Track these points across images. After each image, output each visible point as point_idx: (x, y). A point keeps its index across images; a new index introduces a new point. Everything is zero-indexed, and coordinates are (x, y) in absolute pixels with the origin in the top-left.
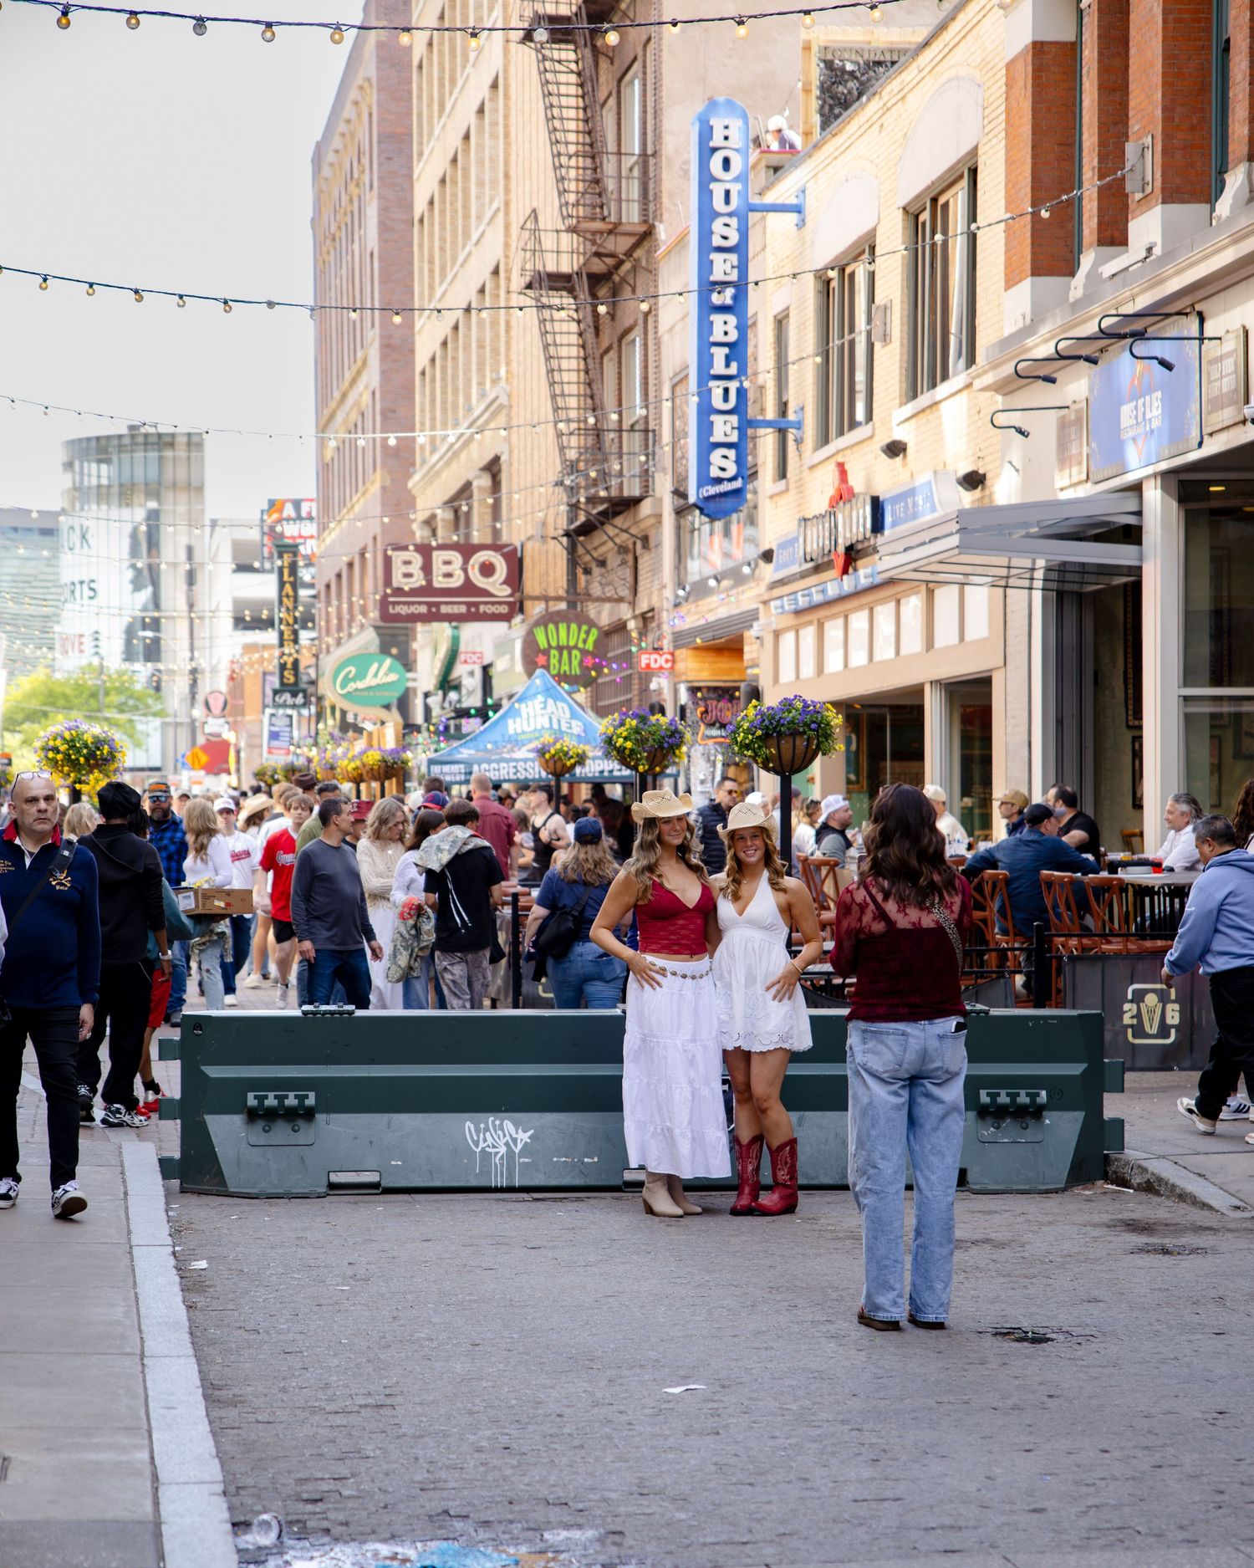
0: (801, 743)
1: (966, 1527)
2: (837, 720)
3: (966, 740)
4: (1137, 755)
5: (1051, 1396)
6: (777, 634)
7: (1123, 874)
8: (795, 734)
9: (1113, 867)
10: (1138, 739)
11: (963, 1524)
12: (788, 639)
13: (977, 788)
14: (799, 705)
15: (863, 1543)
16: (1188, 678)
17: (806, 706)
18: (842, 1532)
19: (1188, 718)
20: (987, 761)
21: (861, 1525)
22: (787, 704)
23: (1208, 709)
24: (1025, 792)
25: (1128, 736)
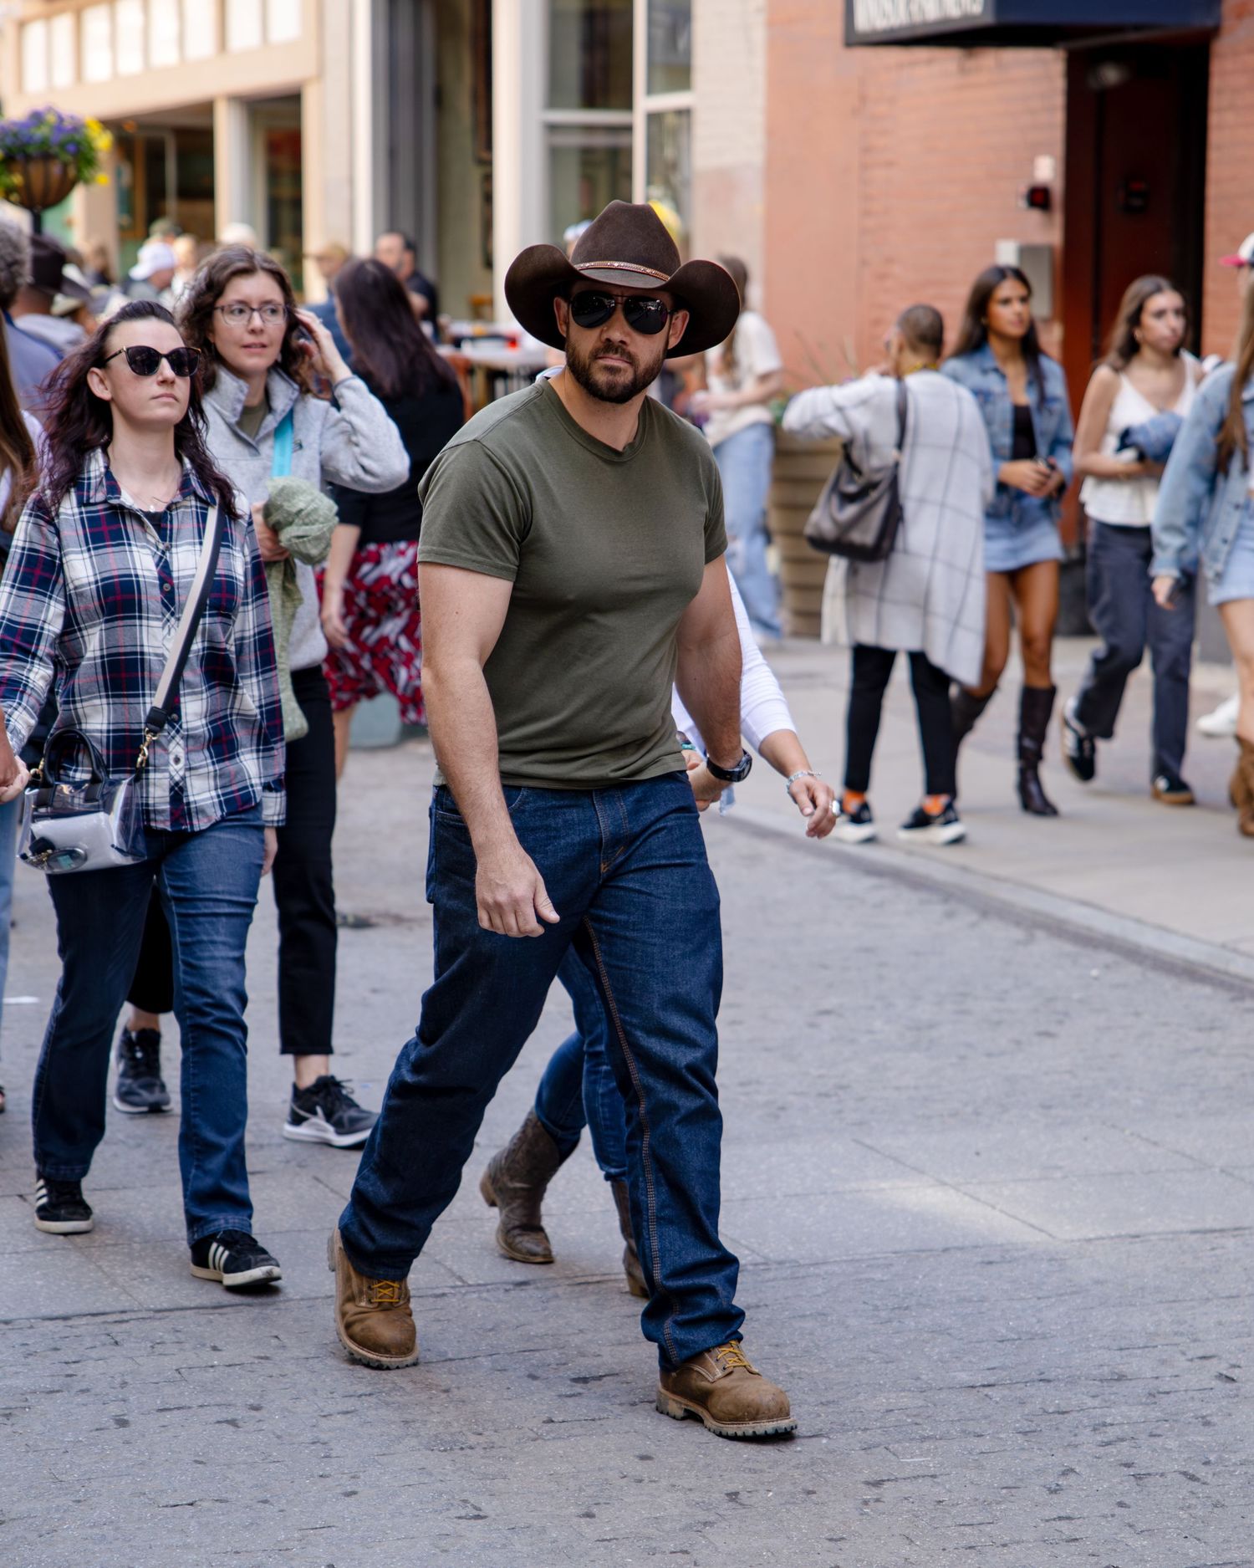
0: (55, 169)
1: (269, 1145)
2: (103, 142)
3: (273, 175)
4: (488, 198)
5: (374, 991)
6: (22, 25)
7: (469, 351)
8: (47, 157)
9: (457, 342)
10: (488, 178)
11: (266, 1142)
12: (36, 32)
13: (287, 239)
14: (51, 119)
15: (142, 1167)
16: (554, 99)
17: (61, 119)
18: (115, 1155)
19: (555, 155)
20: (297, 204)
21: (139, 1146)
22: (37, 118)
23: (577, 140)
24: (345, 242)
25: (476, 174)
